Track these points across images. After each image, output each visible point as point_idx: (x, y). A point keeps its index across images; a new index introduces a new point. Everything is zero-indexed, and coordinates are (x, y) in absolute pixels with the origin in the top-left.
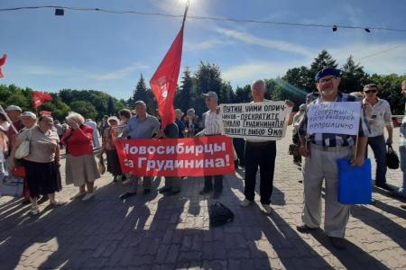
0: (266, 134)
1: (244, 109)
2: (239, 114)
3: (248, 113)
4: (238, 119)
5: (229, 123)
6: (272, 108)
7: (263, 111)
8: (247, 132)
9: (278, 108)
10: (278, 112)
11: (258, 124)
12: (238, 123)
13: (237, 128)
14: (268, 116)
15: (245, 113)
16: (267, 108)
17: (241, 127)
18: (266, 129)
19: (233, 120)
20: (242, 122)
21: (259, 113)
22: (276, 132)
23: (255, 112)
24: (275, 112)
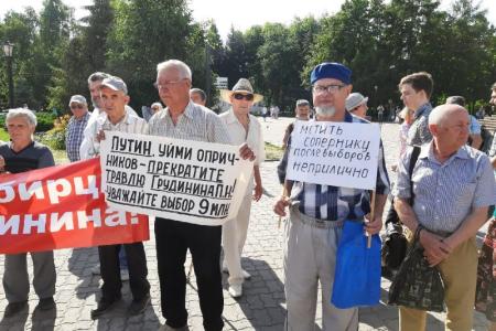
0: (196, 210)
1: (155, 150)
2: (146, 160)
3: (164, 159)
4: (141, 171)
5: (121, 178)
6: (214, 156)
7: (193, 161)
8: (158, 203)
9: (223, 159)
10: (221, 166)
11: (181, 186)
12: (140, 181)
13: (138, 190)
14: (203, 173)
15: (157, 159)
16: (202, 155)
17: (147, 188)
18: (197, 200)
19: (129, 172)
20: (149, 178)
21: (186, 162)
22: (214, 207)
23: (178, 160)
24: (216, 165)
